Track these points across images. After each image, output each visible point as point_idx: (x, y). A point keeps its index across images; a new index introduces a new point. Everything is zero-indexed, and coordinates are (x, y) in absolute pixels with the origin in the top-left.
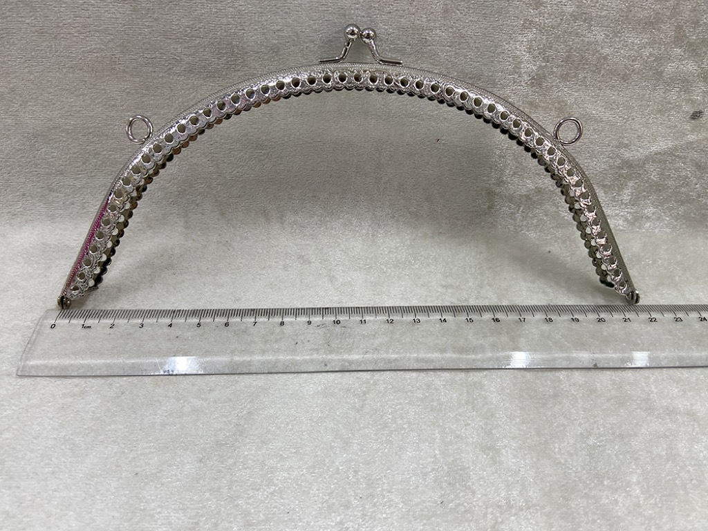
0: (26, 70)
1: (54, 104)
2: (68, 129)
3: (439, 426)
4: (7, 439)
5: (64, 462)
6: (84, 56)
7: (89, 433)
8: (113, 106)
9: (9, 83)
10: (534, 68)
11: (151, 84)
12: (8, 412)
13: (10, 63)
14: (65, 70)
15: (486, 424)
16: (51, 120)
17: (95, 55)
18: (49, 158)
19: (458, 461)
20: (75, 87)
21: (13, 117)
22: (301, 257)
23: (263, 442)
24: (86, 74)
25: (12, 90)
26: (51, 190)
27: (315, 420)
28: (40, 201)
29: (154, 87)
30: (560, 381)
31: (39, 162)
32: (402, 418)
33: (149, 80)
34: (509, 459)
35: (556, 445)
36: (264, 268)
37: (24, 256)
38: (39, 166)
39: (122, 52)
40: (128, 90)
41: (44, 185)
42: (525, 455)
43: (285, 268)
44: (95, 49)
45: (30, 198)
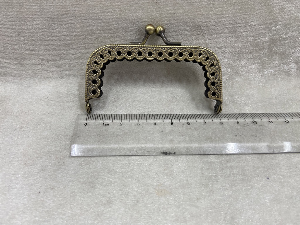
26: (61, 57)
45: (46, 63)
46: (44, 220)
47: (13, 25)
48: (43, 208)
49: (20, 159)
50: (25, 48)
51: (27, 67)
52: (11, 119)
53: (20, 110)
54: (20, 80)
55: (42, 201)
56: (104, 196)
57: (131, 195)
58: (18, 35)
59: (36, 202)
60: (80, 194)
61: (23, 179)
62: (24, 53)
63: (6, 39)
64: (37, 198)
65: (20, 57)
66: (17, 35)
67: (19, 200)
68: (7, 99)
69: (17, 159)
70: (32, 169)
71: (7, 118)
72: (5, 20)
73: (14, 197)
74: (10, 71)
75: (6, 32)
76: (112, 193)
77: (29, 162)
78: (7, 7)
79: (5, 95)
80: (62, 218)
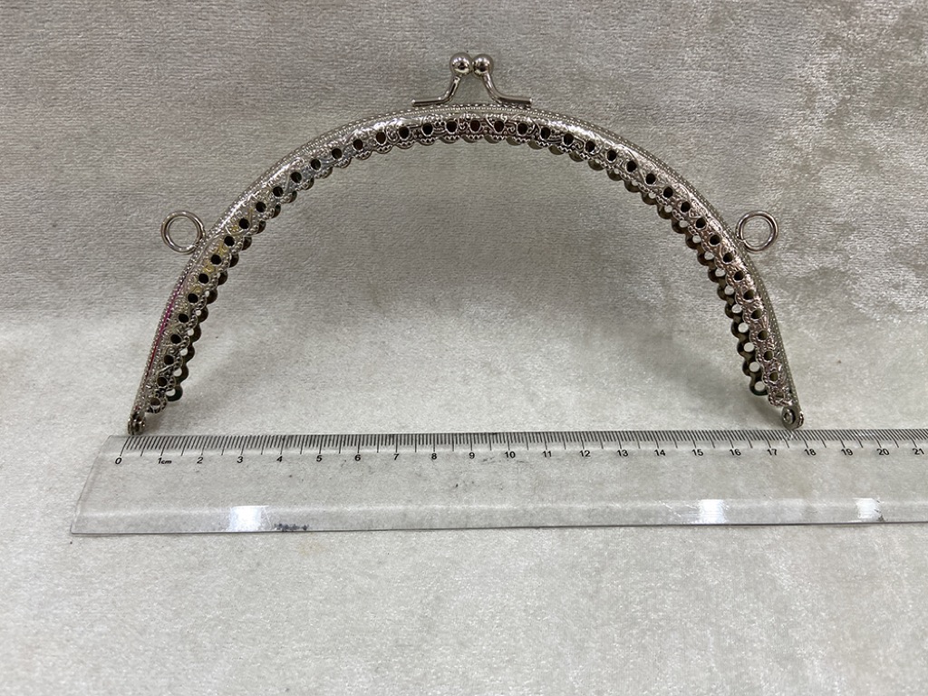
0: (115, 104)
1: (152, 151)
2: (172, 186)
3: (711, 624)
4: (101, 634)
5: (184, 670)
6: (198, 85)
7: (216, 625)
8: (236, 153)
9: (90, 120)
10: (835, 102)
11: (290, 124)
12: (99, 593)
13: (92, 92)
14: (170, 104)
15: (779, 621)
16: (147, 174)
17: (215, 83)
18: (142, 227)
19: (745, 677)
20: (183, 128)
21: (94, 169)
22: (486, 364)
23: (462, 644)
24: (199, 110)
25: (94, 131)
26: (143, 269)
27: (531, 612)
28: (127, 284)
29: (293, 127)
30: (875, 553)
31: (127, 231)
32: (656, 611)
33: (287, 119)
34: (816, 672)
35: (880, 652)
36: (436, 380)
37: (108, 361)
38: (127, 237)
39: (252, 79)
40: (257, 133)
41: (133, 263)
42: (839, 667)
43: (465, 380)
44: (215, 74)
45: (113, 280)
46: (73, 591)
47: (42, 206)
48: (75, 570)
49: (40, 479)
50: (67, 251)
51: (73, 290)
52: (32, 400)
53: (53, 382)
54: (58, 316)
55: (75, 558)
56: (193, 553)
57: (250, 552)
58: (54, 226)
59: (61, 559)
60: (149, 549)
61: (42, 517)
62: (65, 262)
63: (30, 234)
64: (65, 552)
65: (57, 268)
66: (51, 226)
67: (31, 555)
68: (28, 356)
69: (35, 479)
70: (62, 499)
71: (23, 398)
72: (26, 197)
73: (21, 550)
74: (36, 298)
75: (28, 220)
76: (212, 547)
77: (57, 486)
78: (31, 172)
79: (25, 348)
80: (107, 590)
